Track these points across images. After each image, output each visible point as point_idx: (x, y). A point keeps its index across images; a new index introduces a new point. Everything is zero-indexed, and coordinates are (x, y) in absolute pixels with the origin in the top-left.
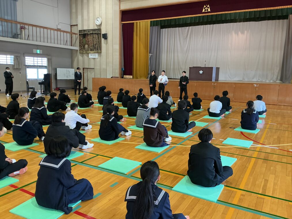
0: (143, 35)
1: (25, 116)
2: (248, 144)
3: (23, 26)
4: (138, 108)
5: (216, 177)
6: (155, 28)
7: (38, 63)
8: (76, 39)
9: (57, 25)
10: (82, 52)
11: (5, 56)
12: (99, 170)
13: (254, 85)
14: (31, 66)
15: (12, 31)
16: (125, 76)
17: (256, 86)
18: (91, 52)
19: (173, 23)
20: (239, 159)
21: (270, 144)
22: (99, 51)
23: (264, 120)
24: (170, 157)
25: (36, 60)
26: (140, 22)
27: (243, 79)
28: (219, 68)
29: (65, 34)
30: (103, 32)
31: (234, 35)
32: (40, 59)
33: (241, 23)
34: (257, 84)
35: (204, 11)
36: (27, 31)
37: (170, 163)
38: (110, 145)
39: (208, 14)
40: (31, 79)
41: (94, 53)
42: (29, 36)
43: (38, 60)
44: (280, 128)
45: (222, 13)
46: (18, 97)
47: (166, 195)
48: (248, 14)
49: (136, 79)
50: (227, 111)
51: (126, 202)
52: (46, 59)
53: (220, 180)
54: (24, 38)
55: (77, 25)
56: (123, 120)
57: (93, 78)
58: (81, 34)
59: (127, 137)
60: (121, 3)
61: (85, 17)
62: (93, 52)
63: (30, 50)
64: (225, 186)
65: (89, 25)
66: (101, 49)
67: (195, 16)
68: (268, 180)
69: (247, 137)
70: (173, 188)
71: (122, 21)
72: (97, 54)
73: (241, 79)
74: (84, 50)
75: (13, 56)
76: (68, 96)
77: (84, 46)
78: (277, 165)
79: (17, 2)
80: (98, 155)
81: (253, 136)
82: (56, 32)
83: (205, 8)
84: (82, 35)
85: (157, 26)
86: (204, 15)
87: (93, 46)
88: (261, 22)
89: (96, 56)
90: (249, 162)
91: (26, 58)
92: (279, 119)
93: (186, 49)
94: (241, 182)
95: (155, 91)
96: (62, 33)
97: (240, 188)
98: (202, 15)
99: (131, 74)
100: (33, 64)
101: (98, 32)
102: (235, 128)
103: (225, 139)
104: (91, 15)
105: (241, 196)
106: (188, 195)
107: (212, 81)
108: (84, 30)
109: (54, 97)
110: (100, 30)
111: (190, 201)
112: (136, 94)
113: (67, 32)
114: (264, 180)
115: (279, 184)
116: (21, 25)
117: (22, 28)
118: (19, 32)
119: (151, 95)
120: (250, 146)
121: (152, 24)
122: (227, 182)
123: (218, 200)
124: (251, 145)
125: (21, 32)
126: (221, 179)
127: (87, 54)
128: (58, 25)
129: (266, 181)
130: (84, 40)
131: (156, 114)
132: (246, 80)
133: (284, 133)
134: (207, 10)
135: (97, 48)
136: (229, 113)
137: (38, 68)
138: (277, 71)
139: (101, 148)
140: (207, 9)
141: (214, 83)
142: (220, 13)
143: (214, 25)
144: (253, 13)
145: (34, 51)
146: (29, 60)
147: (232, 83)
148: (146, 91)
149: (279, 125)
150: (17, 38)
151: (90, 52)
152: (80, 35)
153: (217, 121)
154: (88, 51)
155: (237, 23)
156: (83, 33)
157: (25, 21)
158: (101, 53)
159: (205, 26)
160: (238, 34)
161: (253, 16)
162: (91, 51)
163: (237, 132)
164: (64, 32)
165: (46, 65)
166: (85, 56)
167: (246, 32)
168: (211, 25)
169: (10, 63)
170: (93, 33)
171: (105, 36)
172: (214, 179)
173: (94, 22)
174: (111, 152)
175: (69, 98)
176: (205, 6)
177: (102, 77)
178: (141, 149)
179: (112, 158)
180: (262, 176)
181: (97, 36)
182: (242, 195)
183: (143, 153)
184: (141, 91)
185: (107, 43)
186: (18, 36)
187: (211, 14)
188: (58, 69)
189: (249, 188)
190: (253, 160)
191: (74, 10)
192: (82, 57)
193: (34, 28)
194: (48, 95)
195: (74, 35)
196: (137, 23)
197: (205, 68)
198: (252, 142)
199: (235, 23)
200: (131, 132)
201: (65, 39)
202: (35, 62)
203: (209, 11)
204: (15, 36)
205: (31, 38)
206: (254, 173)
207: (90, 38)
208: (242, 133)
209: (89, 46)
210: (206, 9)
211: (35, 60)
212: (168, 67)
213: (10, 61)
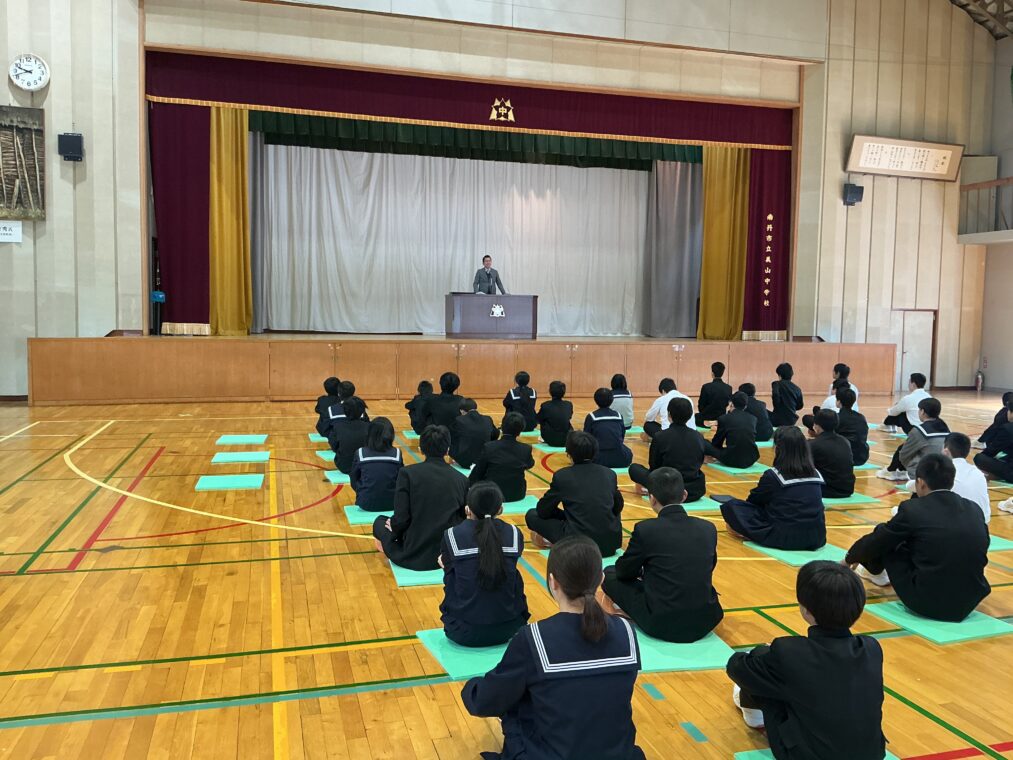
16: (166, 327)
22: (33, 211)
35: (494, 116)
39: (512, 130)
57: (32, 340)
60: (147, 15)
66: (42, 204)
67: (466, 126)
71: (149, 91)
72: (20, 223)
83: (497, 108)
86: (494, 128)
89: (11, 232)
93: (365, 226)
101: (24, 123)
110: (39, 114)
134: (506, 116)
135: (21, 199)
158: (41, 219)
176: (497, 103)
181: (17, 139)
185: (79, 178)
187: (517, 130)
203: (511, 121)
210: (503, 110)
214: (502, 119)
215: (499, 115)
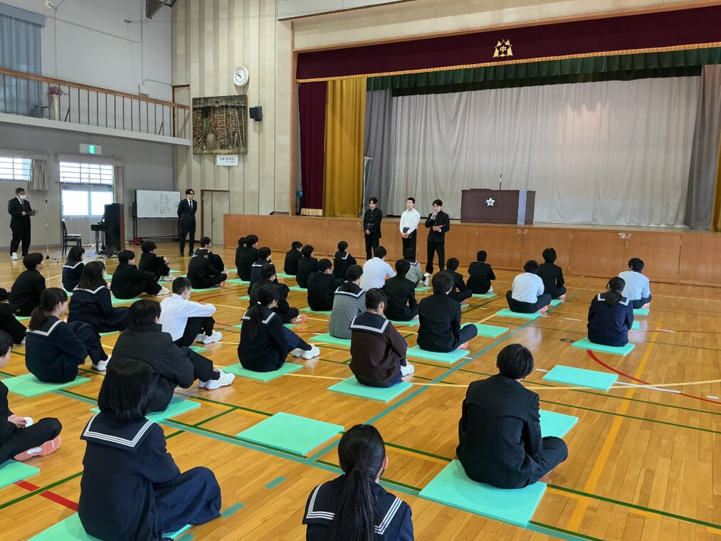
0: (349, 112)
1: (57, 309)
2: (605, 381)
3: (55, 87)
4: (336, 292)
5: (526, 462)
6: (379, 96)
7: (92, 176)
8: (186, 118)
9: (139, 86)
10: (199, 151)
11: (10, 160)
12: (239, 446)
13: (620, 234)
14: (73, 184)
15: (28, 101)
16: (304, 211)
17: (623, 237)
18: (222, 151)
19: (421, 84)
20: (582, 420)
21: (658, 381)
22: (242, 149)
23: (645, 322)
24: (414, 412)
25: (87, 171)
26: (342, 81)
27: (593, 219)
28: (535, 192)
29: (159, 107)
30: (252, 104)
31: (570, 114)
32: (95, 167)
33: (588, 84)
34: (627, 233)
35: (496, 54)
36: (64, 98)
37: (413, 428)
38: (267, 384)
39: (507, 62)
40: (72, 216)
41: (229, 154)
42: (69, 110)
43: (92, 171)
44: (683, 340)
45: (540, 59)
46: (39, 263)
47: (405, 510)
48: (604, 63)
49: (331, 218)
50: (553, 299)
51: (306, 526)
52: (111, 167)
53: (538, 472)
54: (57, 117)
55: (189, 86)
56: (299, 319)
57: (225, 215)
58: (197, 106)
59: (308, 363)
60: (295, 33)
61: (209, 65)
62: (227, 151)
63: (72, 147)
64: (548, 486)
65: (219, 86)
66: (245, 145)
67: (475, 66)
68: (654, 472)
69: (603, 364)
70: (420, 490)
71: (298, 77)
72: (237, 156)
73: (589, 220)
74: (204, 147)
75: (29, 161)
76: (165, 258)
77: (205, 137)
78: (676, 432)
79: (42, 29)
80: (236, 408)
81: (618, 361)
82: (136, 102)
83: (499, 48)
84: (200, 111)
85: (384, 91)
86: (496, 64)
87: (228, 137)
88: (635, 80)
89: (234, 161)
90: (608, 425)
91: (61, 164)
92: (682, 319)
93: (454, 145)
94: (589, 476)
95: (377, 249)
96: (151, 105)
97: (585, 491)
98: (493, 64)
99: (318, 204)
100: (78, 181)
101: (238, 103)
102: (573, 341)
103: (549, 369)
104: (223, 61)
105: (589, 512)
106: (458, 509)
107: (516, 223)
108: (206, 99)
109: (127, 261)
110: (244, 98)
111: (463, 525)
112: (331, 254)
113: (163, 103)
114: (643, 470)
115: (682, 482)
116: (52, 85)
117: (52, 92)
118: (45, 102)
119: (369, 257)
120: (610, 387)
121: (372, 86)
122: (554, 476)
123: (531, 522)
124: (612, 384)
125: (51, 101)
126: (539, 469)
127: (211, 157)
128: (141, 83)
129: (650, 473)
130: (205, 122)
131: (380, 305)
132: (602, 223)
133: (694, 354)
134: (505, 52)
135: (237, 143)
136: (560, 303)
137: (89, 190)
138: (676, 200)
139: (243, 391)
140: (504, 49)
141: (523, 229)
142: (536, 60)
143: (522, 88)
144: (617, 61)
145: (83, 148)
146: (69, 171)
147: (566, 230)
148: (356, 247)
149: (682, 333)
150: (42, 117)
151: (219, 151)
152: (194, 109)
153: (527, 323)
154: (215, 148)
155: (578, 84)
156: (201, 106)
157: (60, 76)
158: (245, 153)
159: (499, 90)
160: (579, 111)
161: (616, 69)
162: (221, 148)
163: (579, 351)
164: (156, 101)
165: (110, 182)
166: (206, 160)
168: (515, 88)
169: (21, 178)
170: (227, 106)
171: (257, 114)
172: (521, 469)
173: (230, 80)
174: (267, 399)
175: (166, 266)
176: (499, 44)
177: (248, 212)
178: (343, 393)
179: (270, 415)
180: (640, 462)
181: (236, 112)
182: (590, 509)
183: (346, 403)
184: (342, 246)
185: (260, 131)
186: (42, 113)
187: (514, 62)
188: (138, 192)
189: (608, 490)
190: (618, 421)
191: (181, 50)
192: (198, 165)
193: (84, 92)
194: (115, 256)
195: (181, 111)
196: (334, 82)
197: (500, 191)
198: (616, 376)
199: (574, 84)
200: (317, 348)
201: (159, 121)
202: (83, 176)
203: (509, 56)
204: (36, 111)
205: (74, 115)
206: (621, 453)
207: (219, 117)
208: (590, 353)
209: (217, 136)
210: (503, 49)
211: (83, 170)
212: (409, 190)
213: (21, 172)
214: (503, 55)
215: (500, 53)
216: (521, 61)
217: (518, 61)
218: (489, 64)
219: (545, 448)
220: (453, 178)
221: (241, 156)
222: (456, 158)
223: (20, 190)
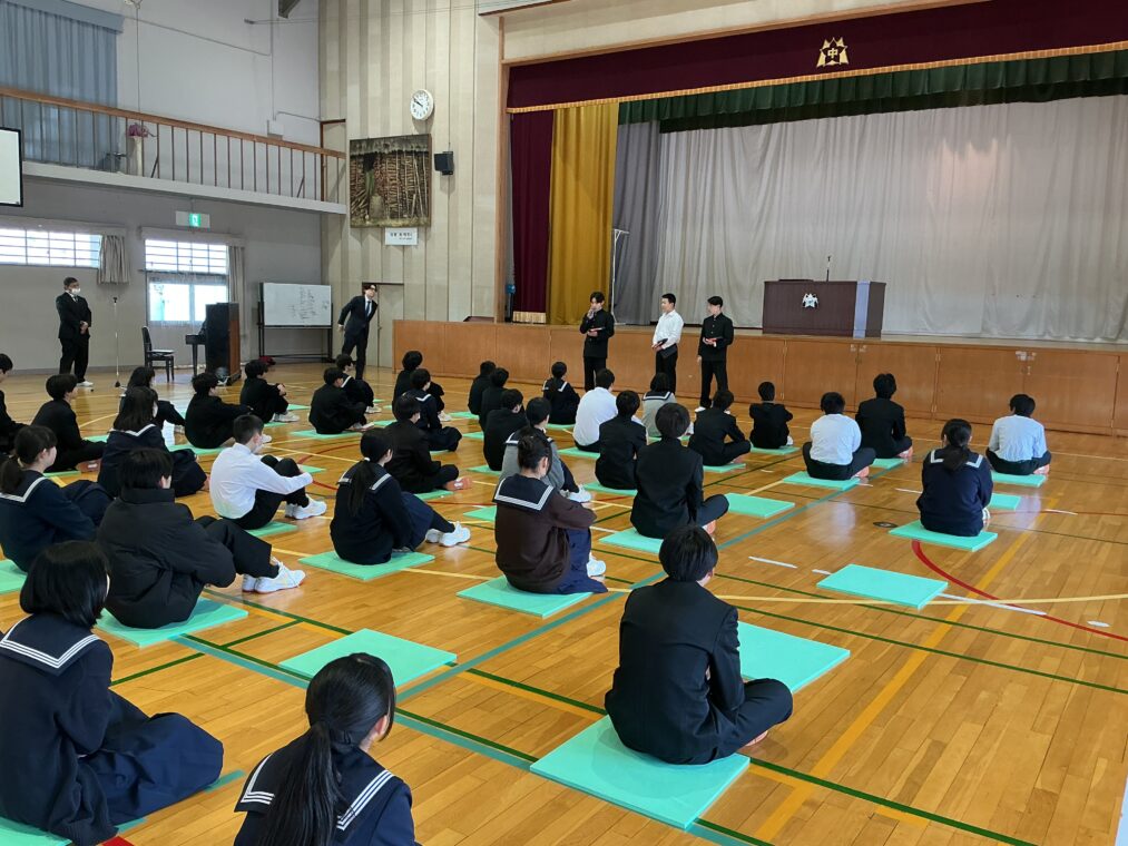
0: (589, 158)
1: (41, 460)
2: (922, 591)
3: (136, 124)
4: (508, 441)
5: (710, 721)
6: (640, 132)
7: (195, 261)
8: (341, 172)
9: (268, 122)
10: (359, 222)
11: (69, 236)
12: (277, 681)
13: (1017, 353)
14: (166, 272)
15: (95, 144)
16: (518, 315)
17: (1023, 358)
18: (394, 222)
19: (705, 111)
20: (856, 654)
21: (1015, 593)
22: (423, 219)
23: (1037, 498)
24: (581, 635)
25: (188, 253)
26: (578, 109)
27: (983, 329)
28: (885, 284)
29: (298, 154)
30: (438, 147)
31: (947, 156)
32: (200, 248)
33: (978, 108)
34: (1029, 351)
35: (822, 61)
36: (150, 142)
37: (572, 658)
38: (366, 584)
39: (838, 74)
41: (404, 226)
42: (157, 161)
43: (195, 253)
44: (1084, 528)
45: (893, 68)
48: (1001, 75)
49: (558, 327)
52: (224, 248)
53: (734, 737)
54: (140, 171)
55: (344, 121)
56: (458, 483)
57: (395, 322)
58: (357, 153)
59: (448, 553)
60: (506, 35)
61: (375, 89)
62: (400, 222)
63: (164, 216)
64: (754, 761)
65: (388, 120)
66: (428, 213)
67: (788, 80)
68: (945, 746)
69: (927, 563)
70: (534, 760)
71: (510, 105)
72: (416, 229)
73: (977, 330)
74: (367, 217)
75: (99, 238)
76: (280, 387)
77: (368, 201)
78: (1011, 681)
79: (118, 37)
80: (300, 620)
81: (958, 560)
82: (261, 147)
84: (361, 160)
85: (646, 124)
86: (821, 77)
87: (402, 200)
88: (1055, 102)
89: (411, 237)
90: (895, 665)
91: (148, 242)
92: (1096, 494)
93: (758, 210)
94: (829, 748)
95: (600, 373)
96: (285, 151)
97: (812, 774)
98: (816, 77)
99: (539, 305)
100: (174, 268)
101: (418, 147)
102: (894, 526)
103: (834, 571)
104: (396, 81)
105: (805, 809)
106: (585, 793)
107: (852, 335)
108: (370, 141)
109: (208, 390)
110: (426, 138)
111: (586, 818)
113: (304, 148)
114: (928, 741)
115: (987, 765)
116: (131, 122)
117: (133, 132)
118: (122, 149)
120: (927, 602)
121: (628, 116)
123: (701, 822)
124: (933, 596)
125: (131, 146)
126: (734, 733)
127: (377, 232)
128: (271, 119)
129: (938, 747)
130: (368, 178)
131: (541, 462)
132: (996, 335)
133: (1094, 552)
134: (837, 58)
135: (416, 209)
137: (191, 283)
139: (322, 594)
140: (835, 53)
141: (859, 344)
142: (887, 69)
143: (869, 116)
144: (1022, 71)
145: (181, 218)
146: (159, 253)
147: (928, 345)
149: (1087, 517)
150: (115, 171)
151: (389, 222)
152: (352, 157)
153: (833, 496)
154: (382, 217)
155: (960, 108)
156: (363, 153)
157: (146, 109)
158: (428, 225)
159: (833, 119)
160: (962, 154)
161: (1019, 83)
162: (392, 217)
163: (902, 541)
164: (293, 146)
165: (223, 271)
166: (370, 236)
167: (994, 142)
168: (858, 117)
169: (87, 263)
170: (400, 152)
171: (445, 164)
172: (698, 733)
173: (406, 111)
174: (356, 608)
175: (281, 397)
176: (827, 45)
177: (432, 317)
178: (478, 601)
179: (348, 633)
180: (929, 726)
181: (415, 162)
182: (812, 804)
183: (480, 617)
184: (559, 370)
185: (450, 190)
186: (118, 163)
187: (850, 73)
188: (266, 286)
189: (852, 774)
190: (918, 658)
191: (332, 66)
192: (359, 244)
193: (180, 133)
195: (331, 160)
196: (566, 110)
197: (827, 283)
198: (945, 584)
199: (953, 110)
200: (466, 530)
201: (298, 174)
202: (181, 260)
203: (844, 64)
204: (109, 162)
205: (165, 168)
206: (900, 712)
207: (389, 170)
208: (917, 547)
209: (385, 198)
210: (833, 53)
211: (181, 253)
212: (686, 283)
213: (88, 255)
214: (832, 63)
215: (828, 59)
216: (862, 72)
217: (856, 72)
218: (809, 78)
219: (747, 699)
220: (756, 262)
221: (422, 229)
222: (761, 230)
223: (70, 282)
